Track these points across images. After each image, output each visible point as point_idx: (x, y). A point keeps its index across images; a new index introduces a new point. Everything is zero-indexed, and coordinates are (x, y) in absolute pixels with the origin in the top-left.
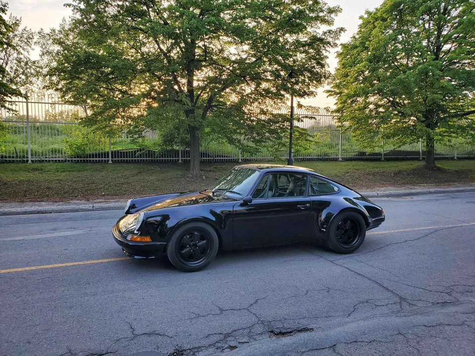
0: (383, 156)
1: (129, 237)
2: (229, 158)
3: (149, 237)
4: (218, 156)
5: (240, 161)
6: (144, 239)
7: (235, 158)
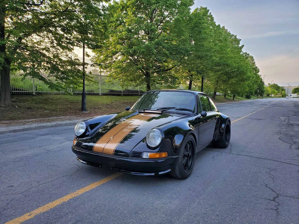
0: (122, 93)
1: (146, 155)
2: (25, 91)
3: (166, 153)
4: (15, 89)
5: (34, 94)
6: (161, 155)
7: (30, 92)
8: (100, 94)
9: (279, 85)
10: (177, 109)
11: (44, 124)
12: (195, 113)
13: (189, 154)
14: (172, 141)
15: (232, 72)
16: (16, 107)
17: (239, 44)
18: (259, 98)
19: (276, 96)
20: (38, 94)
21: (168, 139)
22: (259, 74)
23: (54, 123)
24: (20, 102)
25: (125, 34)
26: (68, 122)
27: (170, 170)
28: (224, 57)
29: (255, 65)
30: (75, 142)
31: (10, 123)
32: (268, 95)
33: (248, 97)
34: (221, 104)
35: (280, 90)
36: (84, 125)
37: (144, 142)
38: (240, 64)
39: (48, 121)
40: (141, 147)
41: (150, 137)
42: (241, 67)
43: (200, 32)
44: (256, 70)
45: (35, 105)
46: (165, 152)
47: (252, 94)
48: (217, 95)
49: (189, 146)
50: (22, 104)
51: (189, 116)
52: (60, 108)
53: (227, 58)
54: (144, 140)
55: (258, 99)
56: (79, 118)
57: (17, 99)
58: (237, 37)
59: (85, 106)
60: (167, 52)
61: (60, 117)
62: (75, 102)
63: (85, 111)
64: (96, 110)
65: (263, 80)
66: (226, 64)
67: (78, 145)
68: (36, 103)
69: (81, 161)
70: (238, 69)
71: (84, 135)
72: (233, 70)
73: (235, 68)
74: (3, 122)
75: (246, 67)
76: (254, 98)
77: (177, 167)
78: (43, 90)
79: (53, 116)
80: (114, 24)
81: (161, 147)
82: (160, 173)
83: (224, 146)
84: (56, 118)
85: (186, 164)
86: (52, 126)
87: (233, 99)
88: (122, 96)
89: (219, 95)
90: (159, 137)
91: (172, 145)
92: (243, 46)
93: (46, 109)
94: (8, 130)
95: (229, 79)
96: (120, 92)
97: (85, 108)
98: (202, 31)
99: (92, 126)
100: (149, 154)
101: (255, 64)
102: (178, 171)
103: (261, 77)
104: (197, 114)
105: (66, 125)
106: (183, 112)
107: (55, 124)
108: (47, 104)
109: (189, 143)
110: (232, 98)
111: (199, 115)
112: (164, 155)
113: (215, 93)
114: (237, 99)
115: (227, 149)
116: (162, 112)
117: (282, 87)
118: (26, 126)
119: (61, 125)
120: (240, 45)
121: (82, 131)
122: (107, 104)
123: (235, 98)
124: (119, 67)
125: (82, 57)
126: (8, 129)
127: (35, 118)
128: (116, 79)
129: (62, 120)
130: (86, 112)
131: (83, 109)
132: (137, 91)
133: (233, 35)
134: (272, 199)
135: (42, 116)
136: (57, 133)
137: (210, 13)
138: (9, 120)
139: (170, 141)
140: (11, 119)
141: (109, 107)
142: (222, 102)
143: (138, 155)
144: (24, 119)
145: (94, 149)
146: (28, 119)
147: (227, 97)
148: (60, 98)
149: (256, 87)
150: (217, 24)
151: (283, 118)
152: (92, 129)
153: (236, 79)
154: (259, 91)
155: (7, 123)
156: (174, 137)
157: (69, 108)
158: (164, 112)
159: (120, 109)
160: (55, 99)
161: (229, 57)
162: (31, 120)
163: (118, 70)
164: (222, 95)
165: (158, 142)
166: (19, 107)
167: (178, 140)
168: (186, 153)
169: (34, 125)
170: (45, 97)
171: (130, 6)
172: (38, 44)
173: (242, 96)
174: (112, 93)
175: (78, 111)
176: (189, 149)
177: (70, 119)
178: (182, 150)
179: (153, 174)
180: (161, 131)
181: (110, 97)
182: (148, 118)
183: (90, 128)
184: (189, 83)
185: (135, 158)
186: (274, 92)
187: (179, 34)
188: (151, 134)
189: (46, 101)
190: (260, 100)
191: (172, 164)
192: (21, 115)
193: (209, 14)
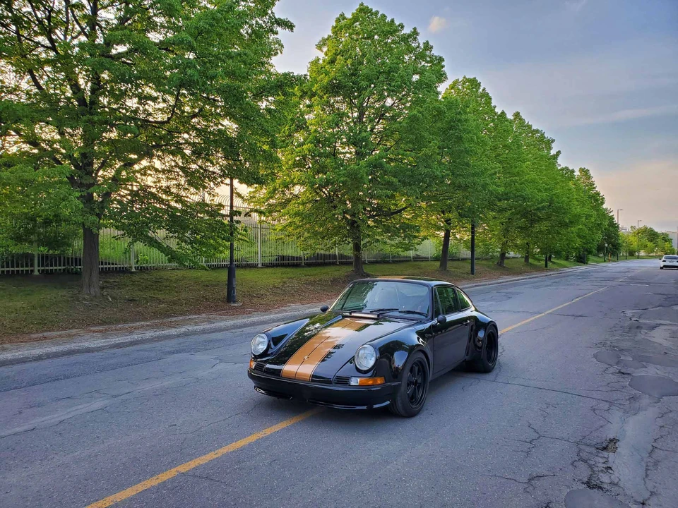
0: (303, 261)
1: (355, 382)
2: (116, 264)
3: (383, 378)
4: (102, 262)
5: (133, 270)
6: (376, 381)
7: (126, 266)
8: (260, 265)
9: (656, 231)
10: (400, 312)
11: (166, 332)
12: (429, 317)
13: (416, 381)
14: (390, 361)
15: (538, 209)
16: (108, 299)
17: (551, 148)
18: (609, 261)
19: (652, 255)
20: (141, 270)
21: (385, 360)
22: (604, 206)
23: (183, 330)
24: (112, 288)
25: (309, 151)
26: (207, 326)
27: (388, 402)
28: (515, 182)
29: (594, 188)
30: (253, 365)
31: (106, 330)
32: (632, 254)
33: (581, 260)
34: (516, 278)
35: (660, 241)
36: (266, 340)
37: (351, 363)
38: (554, 192)
39: (171, 326)
40: (347, 370)
41: (360, 355)
42: (558, 197)
43: (460, 139)
44: (597, 200)
45: (139, 293)
46: (381, 376)
47: (590, 252)
48: (508, 258)
49: (417, 368)
50: (116, 292)
51: (420, 322)
52: (186, 299)
53: (523, 183)
54: (352, 360)
55: (605, 264)
56: (225, 317)
57: (105, 282)
58: (546, 135)
59: (234, 293)
60: (394, 180)
61: (189, 317)
62: (213, 286)
63: (234, 302)
64: (255, 300)
65: (616, 219)
66: (522, 196)
67: (259, 368)
68: (139, 290)
69: (262, 391)
70: (551, 202)
71: (265, 354)
72: (540, 206)
73: (543, 201)
74: (92, 329)
75: (568, 198)
76: (598, 262)
77: (399, 399)
78: (150, 263)
79: (176, 315)
80: (286, 128)
81: (376, 370)
82: (375, 406)
83: (486, 370)
84: (181, 318)
85: (412, 395)
86: (179, 336)
87: (546, 266)
88: (303, 267)
89: (514, 258)
90: (372, 356)
91: (391, 367)
92: (559, 152)
93: (161, 302)
94: (107, 344)
95: (531, 224)
96: (300, 258)
97: (234, 297)
98: (465, 136)
99: (275, 340)
100: (359, 380)
101: (595, 186)
102: (400, 405)
103: (611, 214)
104: (432, 319)
105: (204, 332)
106: (410, 315)
107: (185, 332)
108: (161, 291)
109: (417, 365)
110: (543, 263)
111: (435, 321)
112: (379, 381)
113: (503, 255)
114: (555, 267)
115: (491, 373)
116: (378, 316)
117: (663, 234)
118: (136, 337)
119: (194, 333)
120: (553, 152)
121: (262, 348)
122: (274, 286)
123: (549, 264)
124: (297, 214)
125: (229, 194)
126: (108, 342)
127: (145, 319)
128: (291, 237)
129: (196, 324)
130: (236, 305)
131: (230, 298)
132: (334, 256)
133: (537, 131)
134: (528, 440)
135: (156, 315)
136: (197, 350)
137: (484, 89)
138: (101, 324)
139: (388, 362)
140: (104, 323)
141: (279, 291)
142: (520, 273)
143: (344, 381)
144: (125, 321)
145: (283, 374)
146: (133, 321)
147: (531, 261)
148: (184, 278)
149: (599, 236)
150: (498, 111)
151: (629, 313)
152: (275, 344)
153: (547, 223)
154: (606, 245)
155: (100, 331)
156: (392, 355)
157: (203, 297)
158: (381, 316)
159: (300, 295)
160: (173, 279)
161: (526, 181)
162: (138, 324)
163: (297, 220)
164: (522, 257)
165: (371, 362)
166: (113, 298)
167: (399, 360)
168: (413, 380)
169: (149, 334)
170: (155, 275)
171: (318, 92)
172: (142, 174)
173: (567, 259)
174: (284, 263)
175: (221, 303)
176: (418, 374)
177: (210, 321)
178: (407, 374)
179: (365, 408)
180: (375, 349)
181: (279, 270)
182: (359, 326)
183: (274, 344)
184: (442, 234)
185: (340, 385)
186: (646, 246)
187: (418, 143)
188: (362, 352)
189: (158, 284)
190: (610, 265)
191: (391, 393)
192: (119, 315)
193: (481, 90)
